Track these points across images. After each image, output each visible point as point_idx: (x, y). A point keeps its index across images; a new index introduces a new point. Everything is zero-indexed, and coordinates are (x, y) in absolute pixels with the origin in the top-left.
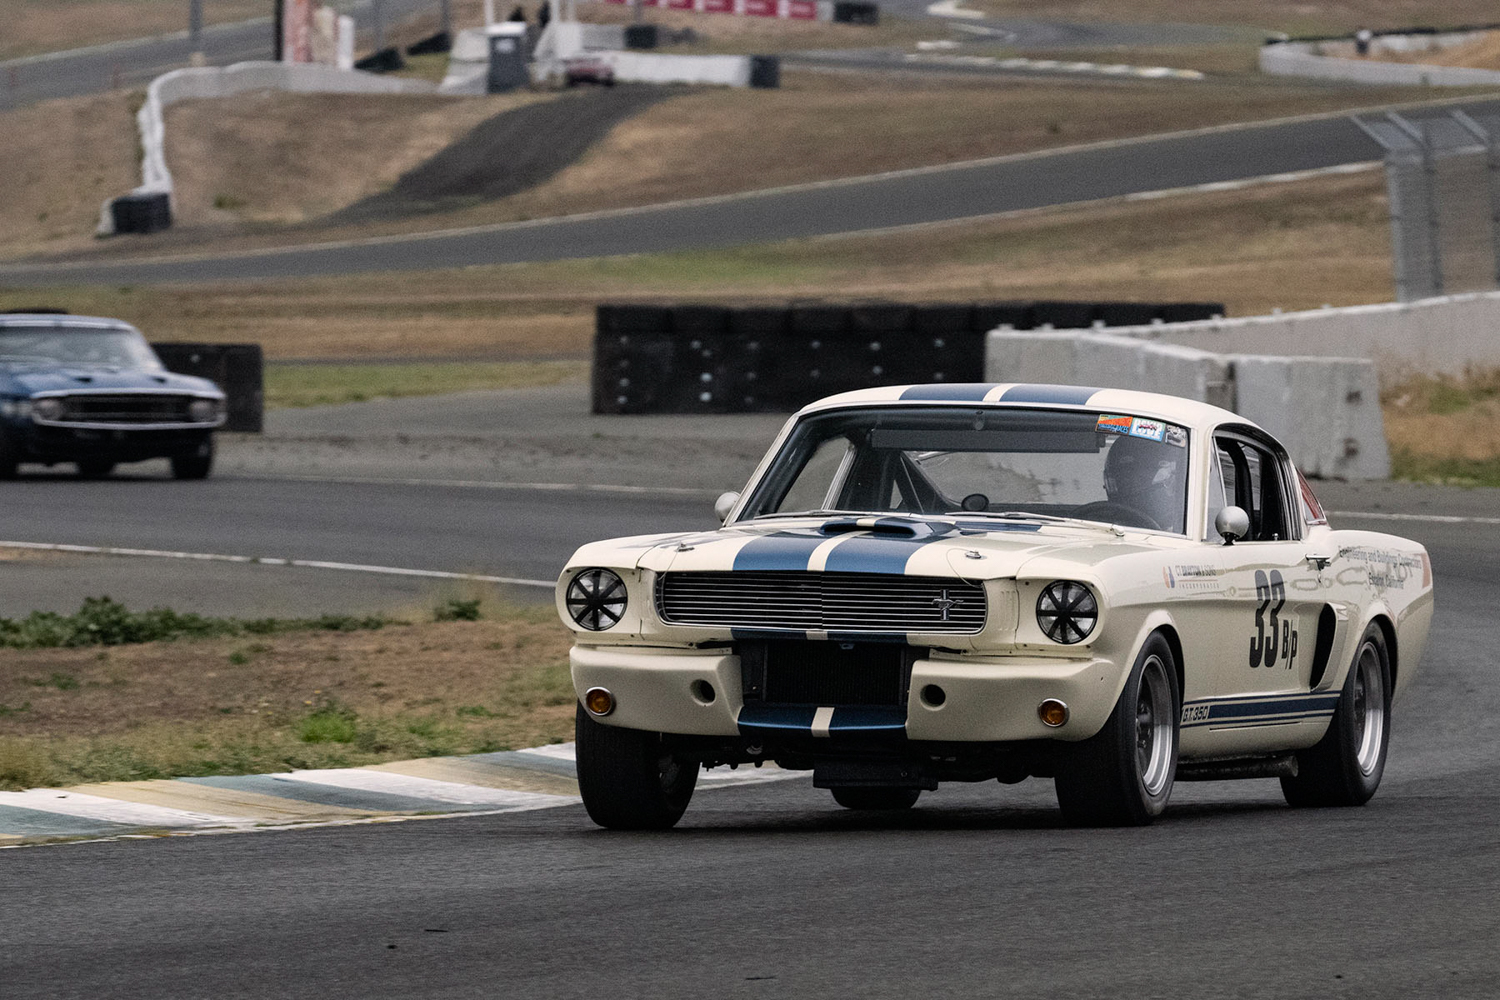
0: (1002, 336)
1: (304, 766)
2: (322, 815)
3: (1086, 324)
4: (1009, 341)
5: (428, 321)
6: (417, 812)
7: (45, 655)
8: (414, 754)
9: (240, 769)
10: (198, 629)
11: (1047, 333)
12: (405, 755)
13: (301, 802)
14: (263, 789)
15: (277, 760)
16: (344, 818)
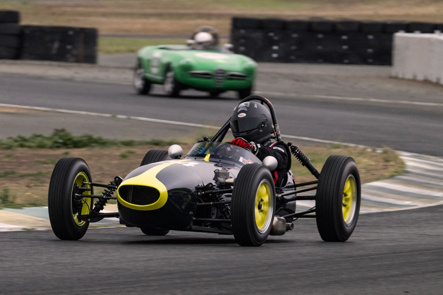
0: (400, 35)
3: (432, 32)
4: (403, 38)
5: (153, 20)
7: (42, 152)
10: (102, 143)
11: (417, 35)
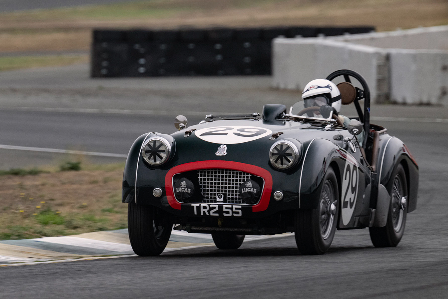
0: (280, 42)
1: (46, 235)
2: (61, 257)
3: (315, 36)
6: (101, 255)
8: (92, 230)
9: (20, 237)
11: (299, 41)
12: (88, 230)
13: (50, 251)
14: (31, 245)
15: (34, 232)
16: (70, 258)
